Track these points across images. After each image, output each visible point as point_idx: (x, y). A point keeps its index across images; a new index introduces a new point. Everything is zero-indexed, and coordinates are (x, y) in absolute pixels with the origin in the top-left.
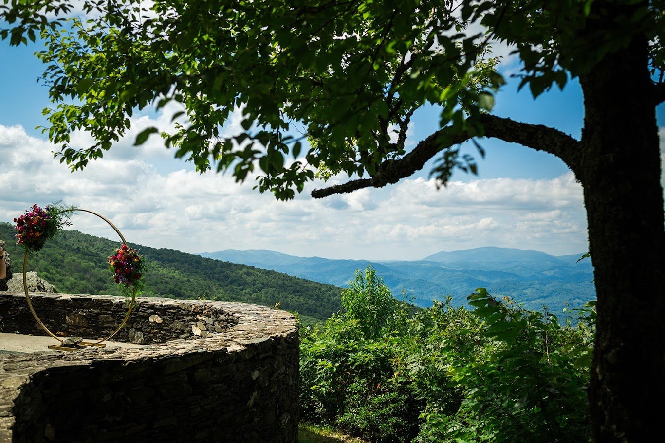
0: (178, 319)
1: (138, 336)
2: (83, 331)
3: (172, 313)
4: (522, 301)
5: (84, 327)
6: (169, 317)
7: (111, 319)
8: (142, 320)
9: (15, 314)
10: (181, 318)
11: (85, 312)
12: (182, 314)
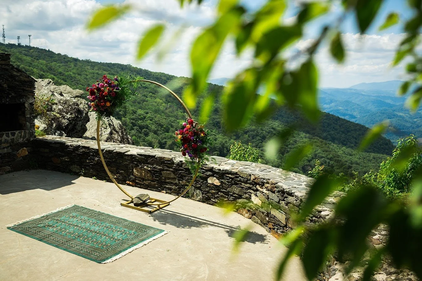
0: (236, 184)
1: (197, 194)
2: (149, 183)
3: (230, 178)
5: (149, 180)
6: (227, 182)
7: (172, 176)
8: (201, 181)
9: (92, 162)
10: (239, 184)
11: (150, 167)
12: (240, 181)
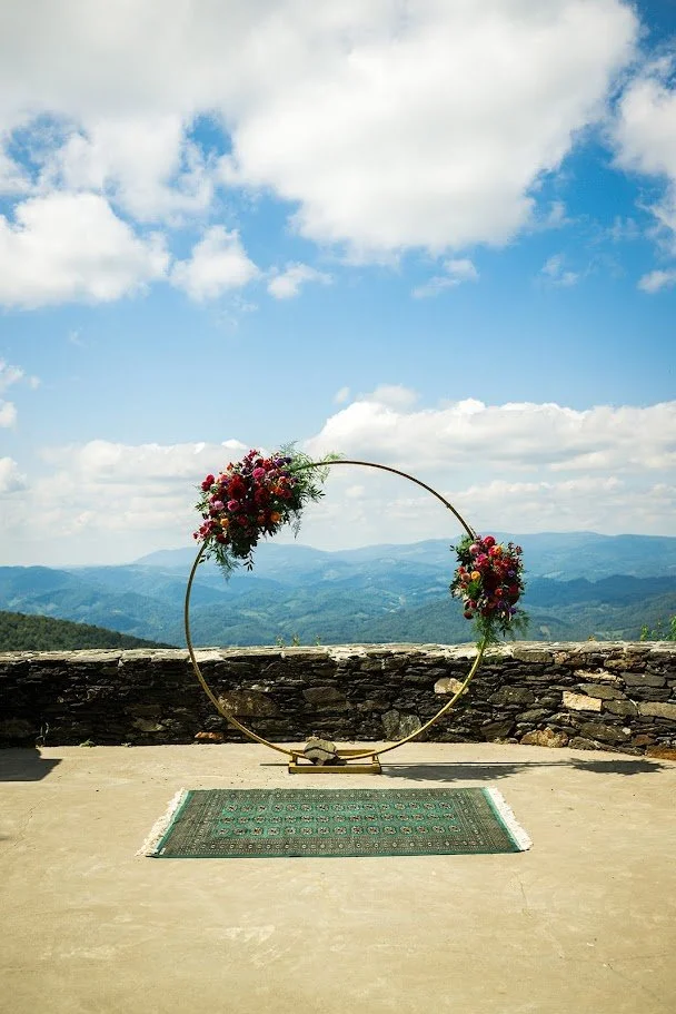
0: (510, 682)
1: (407, 725)
2: (268, 726)
4: (283, 619)
5: (267, 718)
6: (487, 681)
7: (335, 695)
8: (418, 692)
10: (518, 680)
11: (268, 685)
12: (521, 673)
